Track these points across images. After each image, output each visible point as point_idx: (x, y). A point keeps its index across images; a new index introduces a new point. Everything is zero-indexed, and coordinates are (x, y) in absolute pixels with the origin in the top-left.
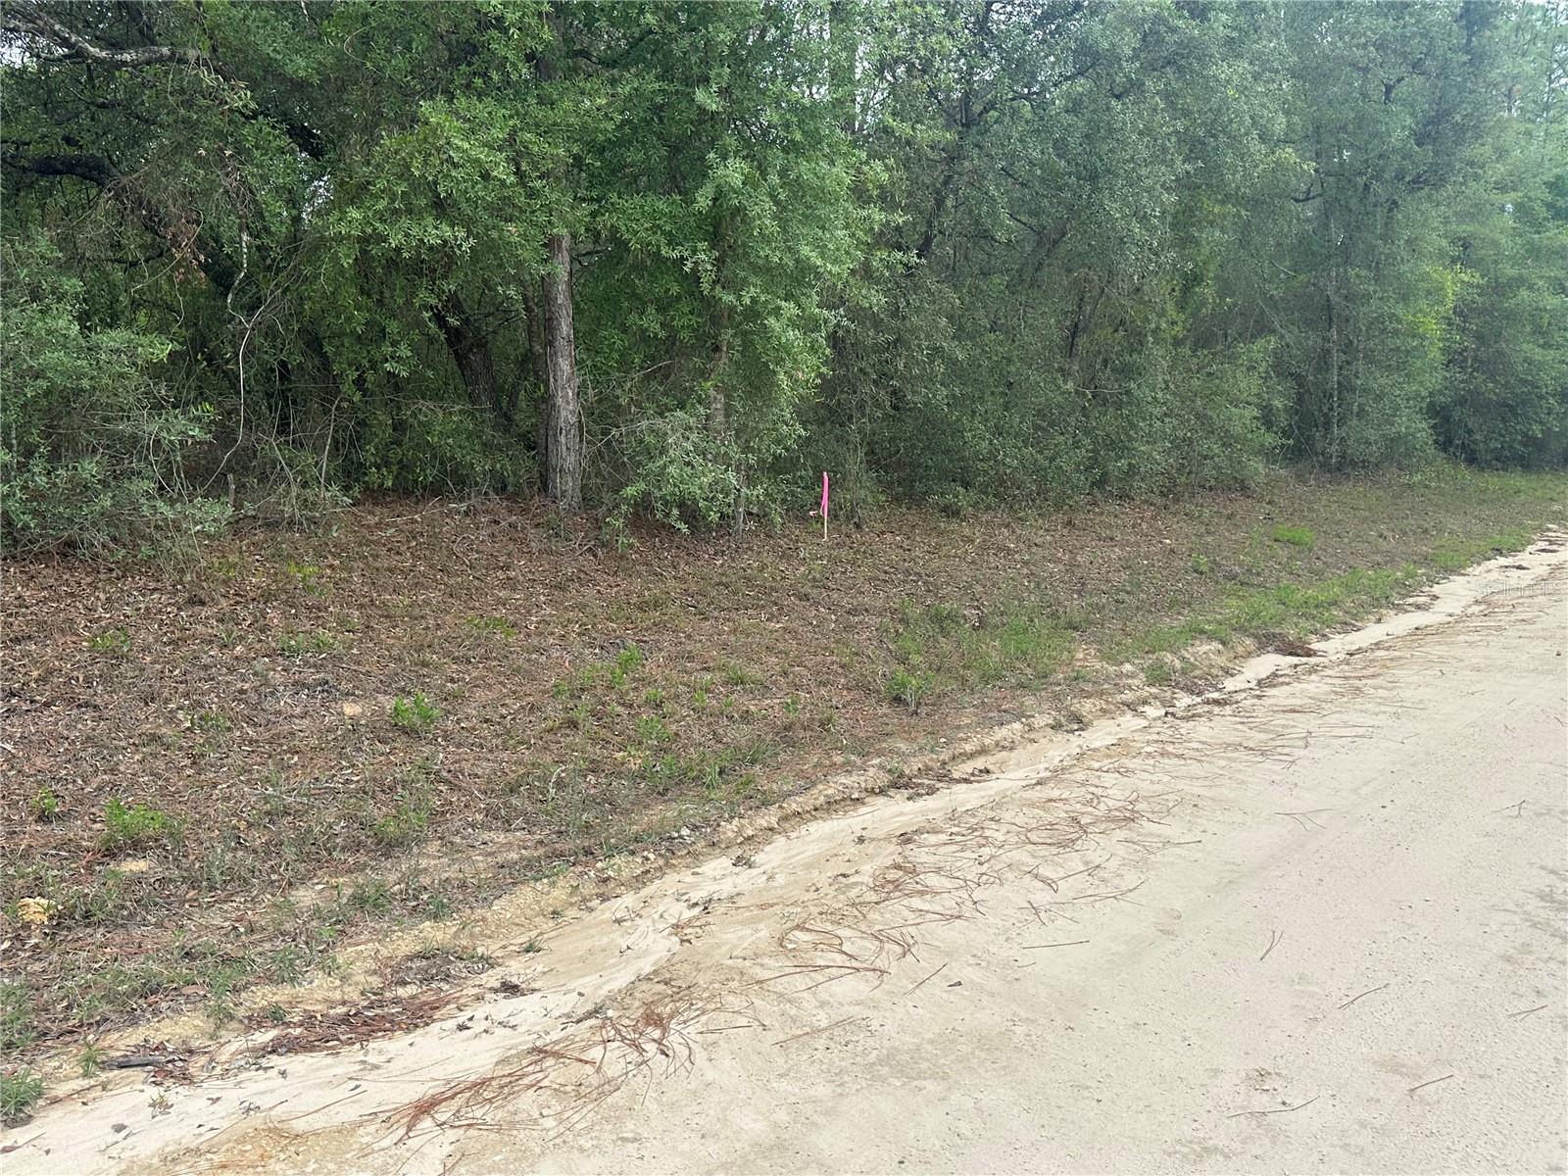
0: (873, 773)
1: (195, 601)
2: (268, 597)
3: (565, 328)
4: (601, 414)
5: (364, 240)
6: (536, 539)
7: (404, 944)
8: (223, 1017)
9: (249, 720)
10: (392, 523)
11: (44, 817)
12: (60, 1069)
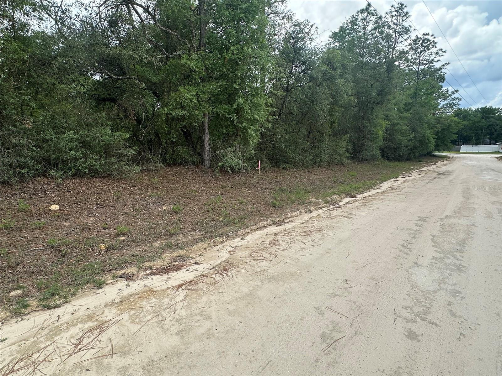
0: (269, 221)
1: (134, 186)
2: (148, 185)
3: (207, 131)
4: (214, 149)
5: (167, 114)
6: (201, 174)
7: (176, 254)
8: (140, 268)
9: (145, 210)
10: (172, 171)
11: (104, 229)
12: (108, 278)
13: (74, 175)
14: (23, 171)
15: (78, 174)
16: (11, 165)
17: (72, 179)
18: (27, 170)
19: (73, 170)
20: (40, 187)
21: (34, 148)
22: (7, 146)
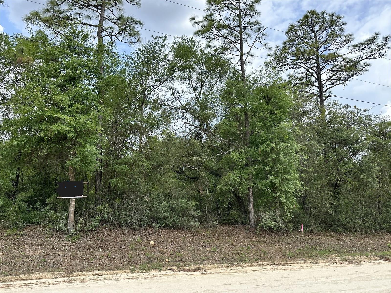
1: (196, 236)
3: (251, 199)
9: (196, 249)
11: (171, 254)
13: (164, 227)
14: (142, 223)
15: (167, 227)
16: (137, 220)
17: (163, 229)
18: (144, 223)
19: (164, 224)
20: (147, 232)
21: (148, 211)
22: (137, 210)
